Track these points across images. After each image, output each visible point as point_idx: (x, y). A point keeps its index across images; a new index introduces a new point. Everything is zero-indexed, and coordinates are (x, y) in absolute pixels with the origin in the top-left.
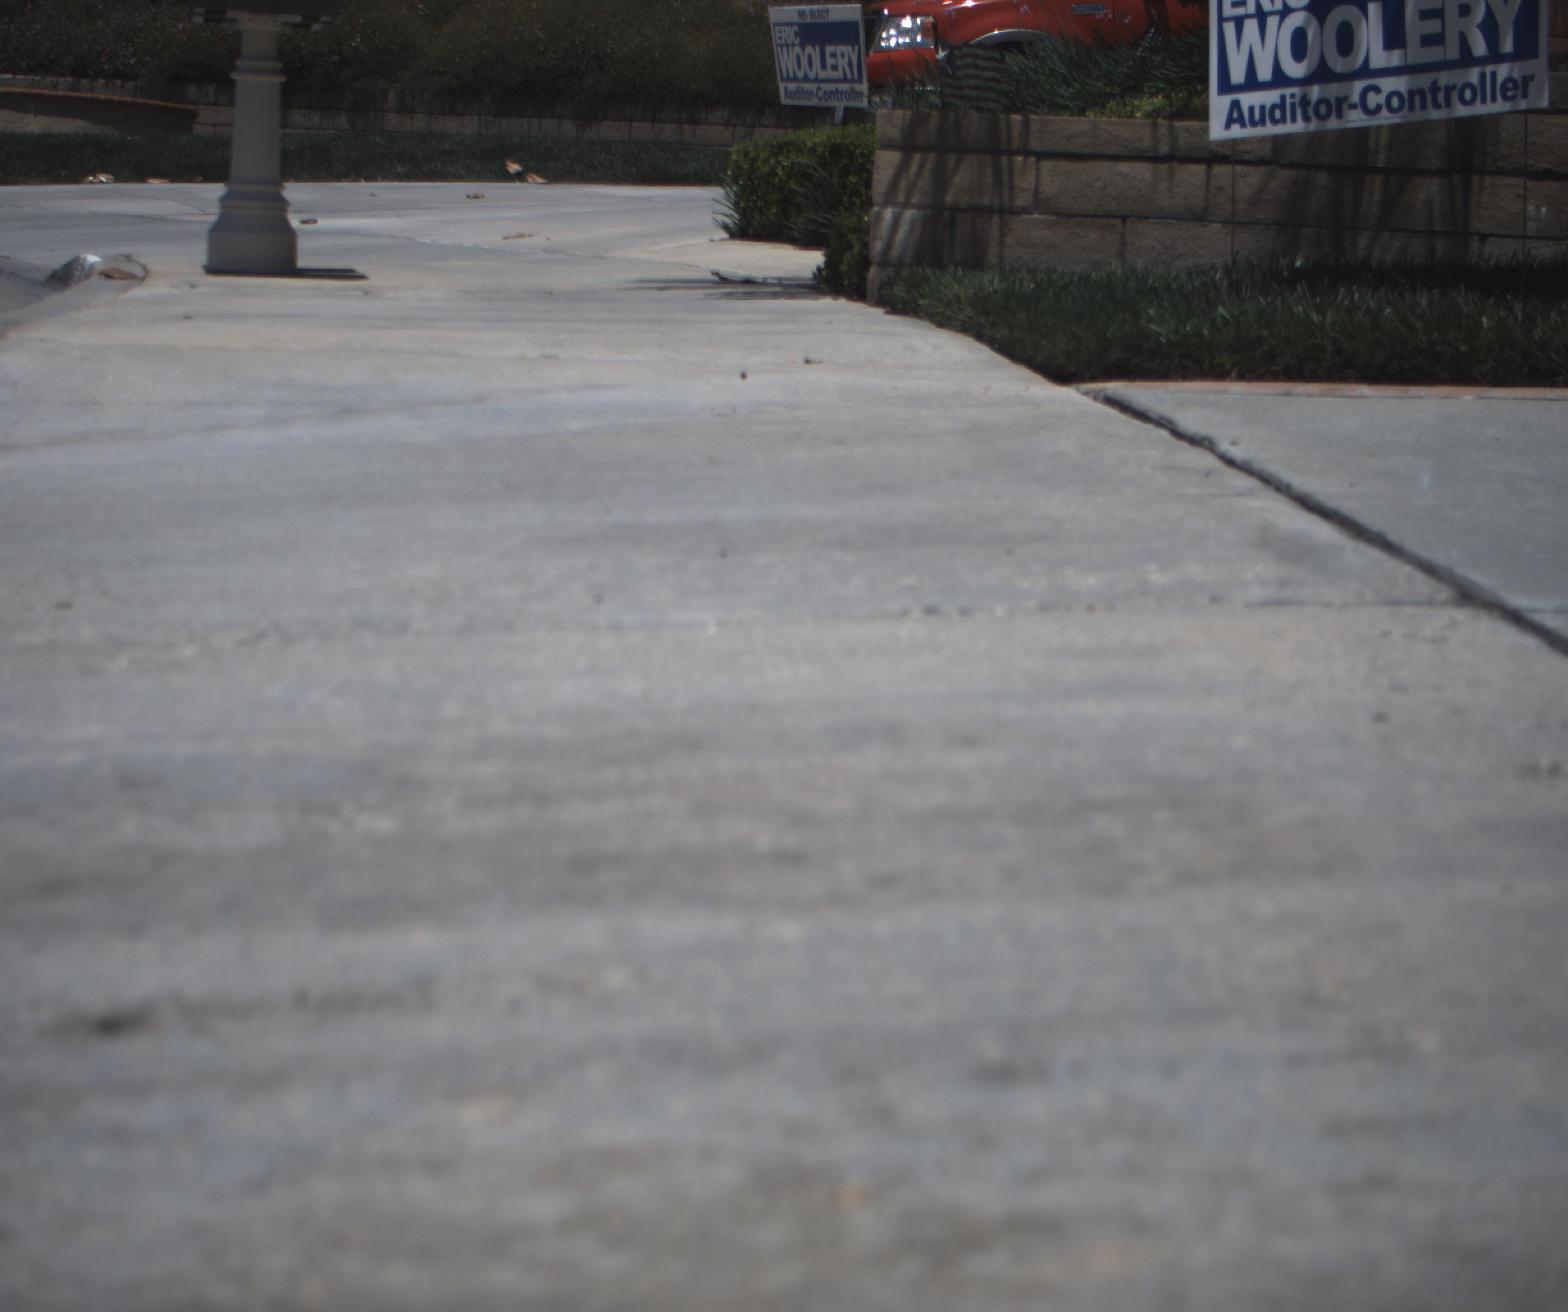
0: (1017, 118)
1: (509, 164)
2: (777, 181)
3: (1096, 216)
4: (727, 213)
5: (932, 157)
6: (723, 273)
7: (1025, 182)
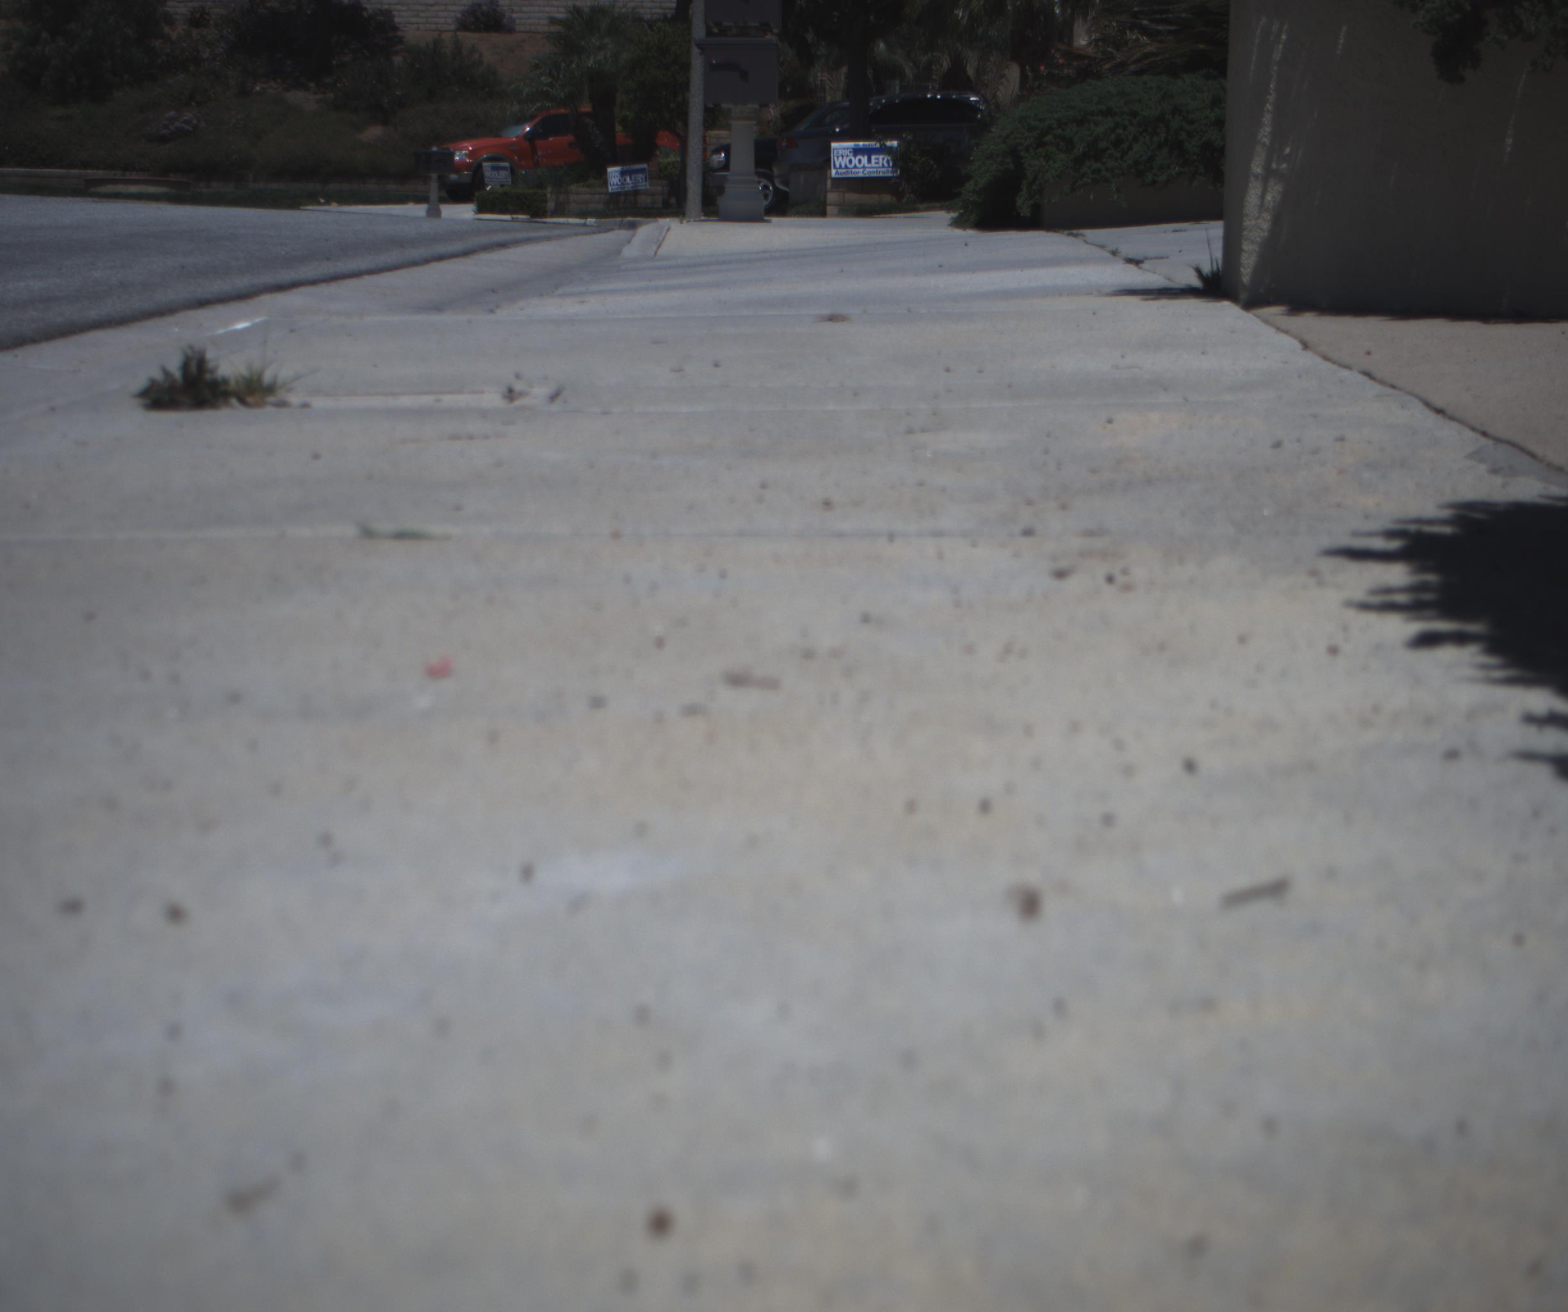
2: (489, 200)
4: (476, 208)
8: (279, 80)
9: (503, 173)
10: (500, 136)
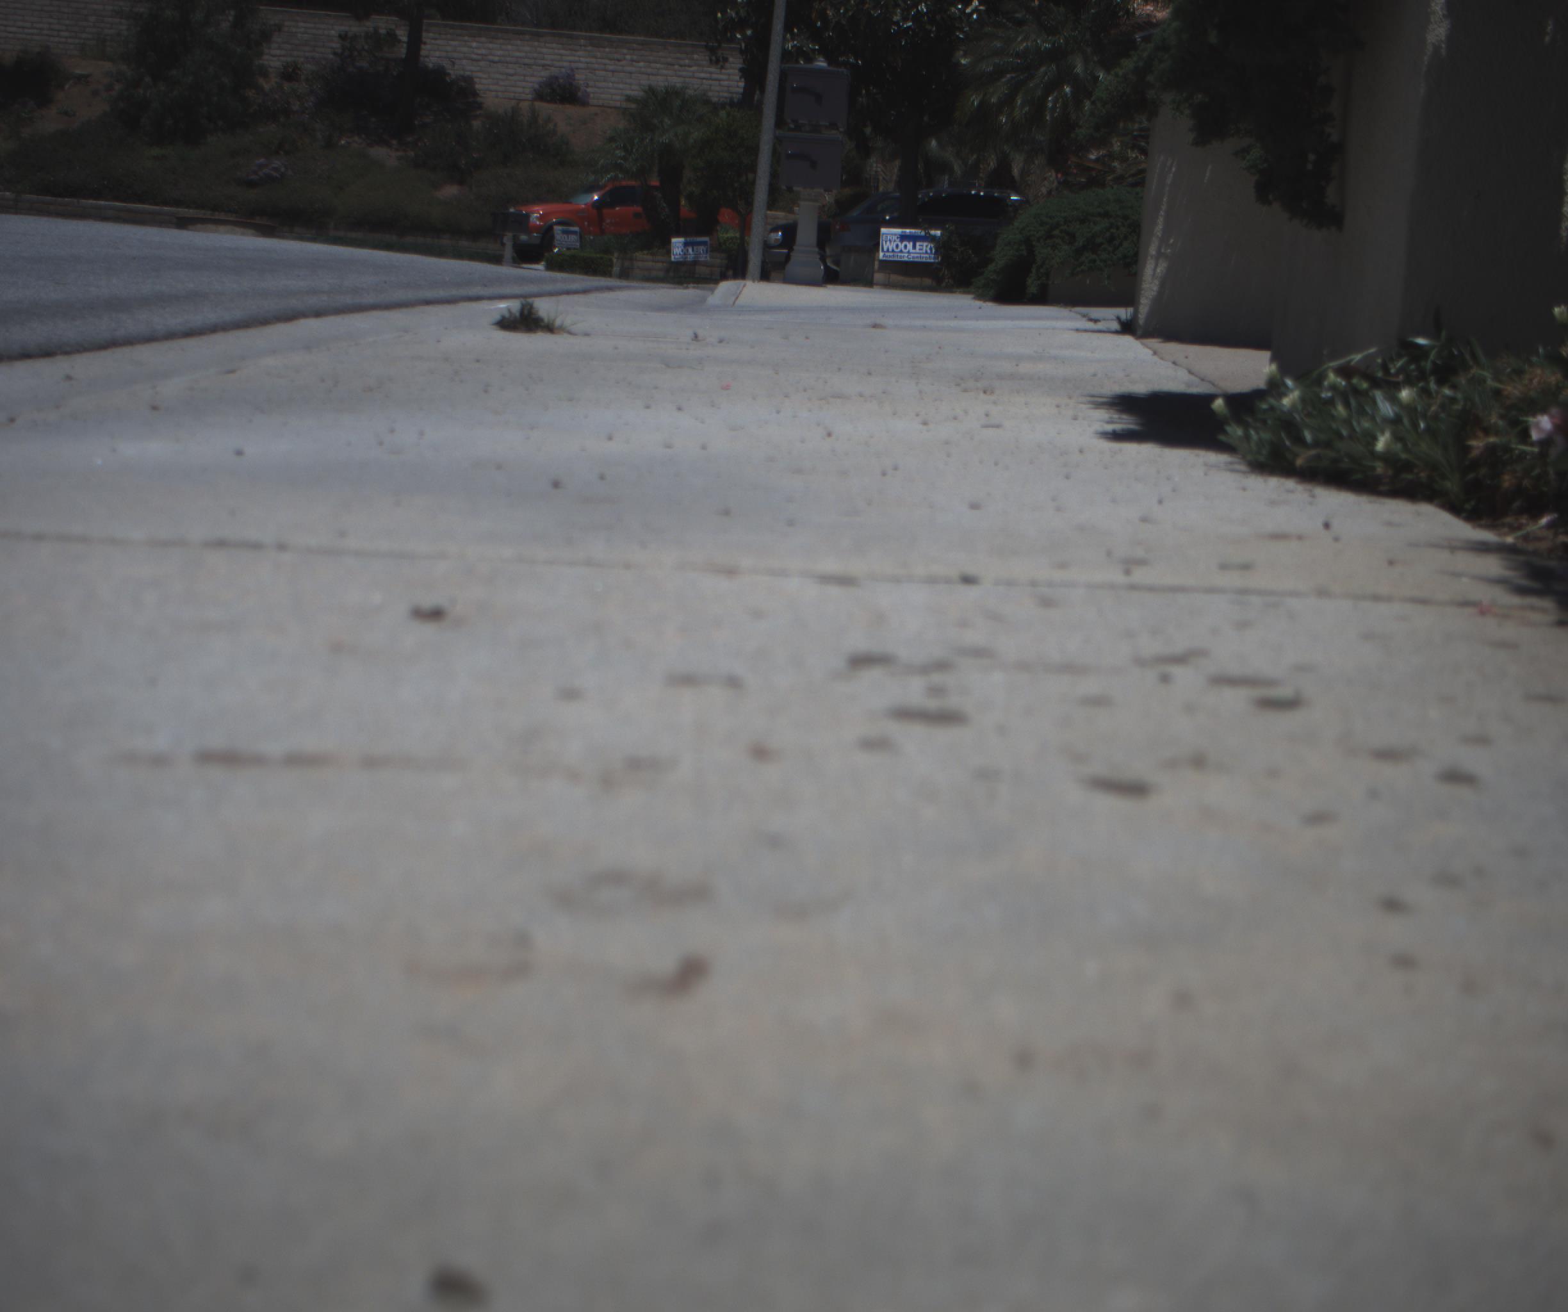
8: (363, 136)
9: (573, 238)
10: (571, 203)
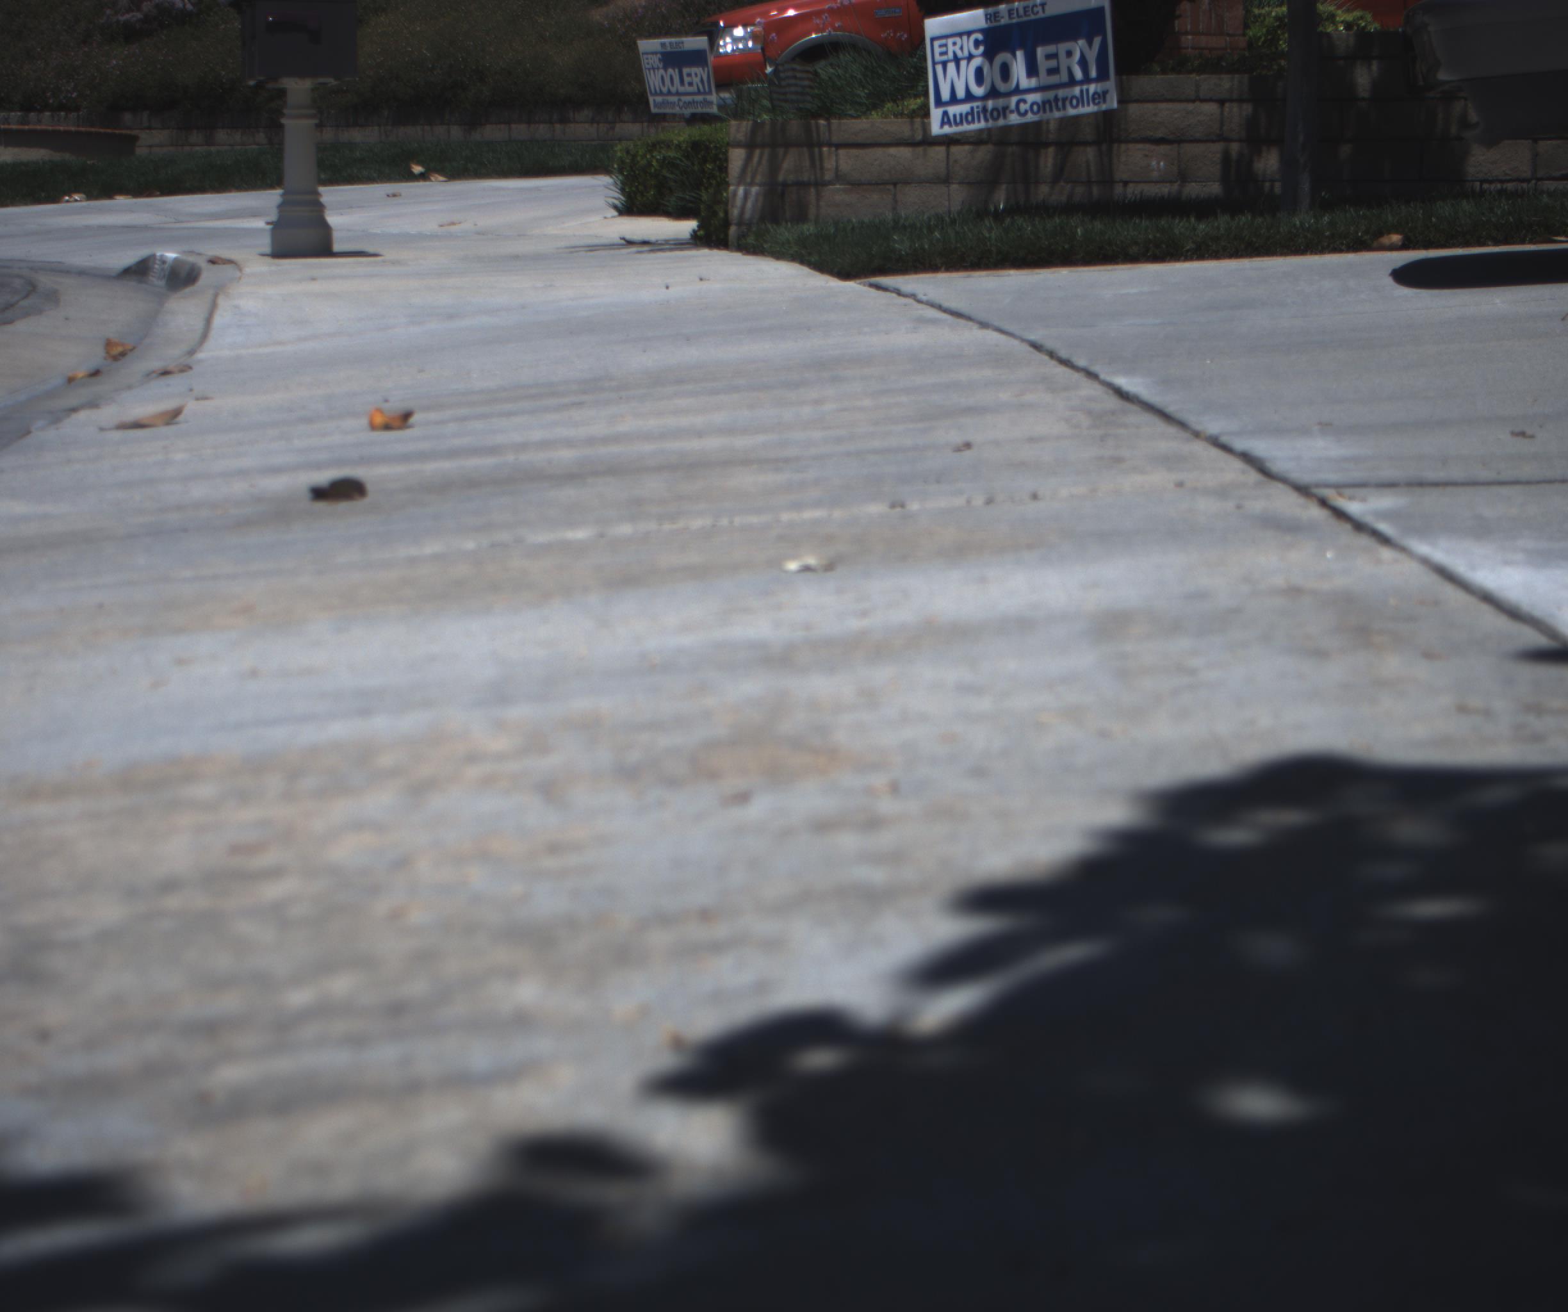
0: (822, 122)
1: (414, 166)
2: (653, 170)
3: (877, 184)
4: (616, 196)
5: (767, 151)
6: (628, 237)
7: (830, 164)
